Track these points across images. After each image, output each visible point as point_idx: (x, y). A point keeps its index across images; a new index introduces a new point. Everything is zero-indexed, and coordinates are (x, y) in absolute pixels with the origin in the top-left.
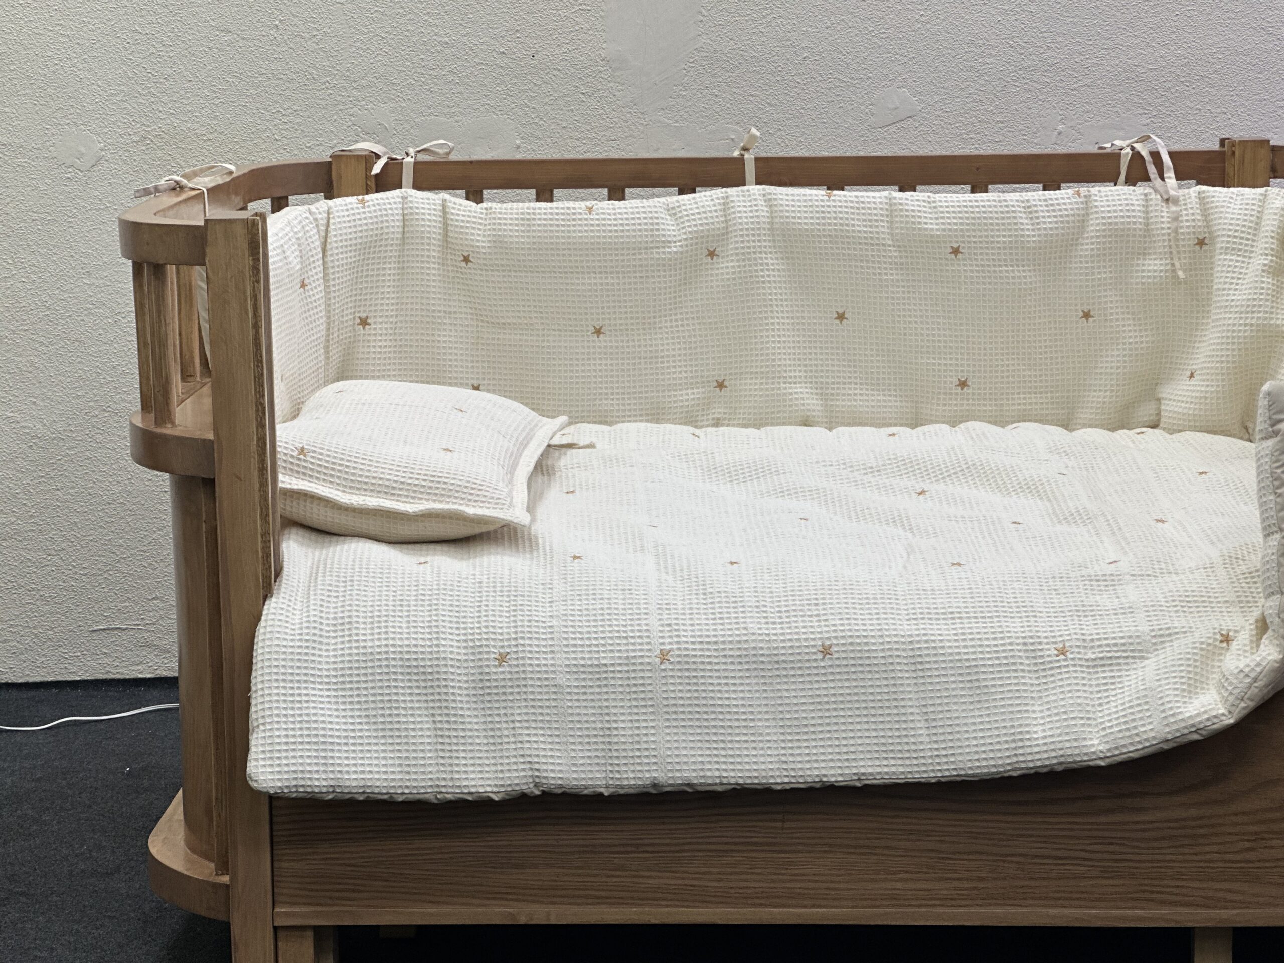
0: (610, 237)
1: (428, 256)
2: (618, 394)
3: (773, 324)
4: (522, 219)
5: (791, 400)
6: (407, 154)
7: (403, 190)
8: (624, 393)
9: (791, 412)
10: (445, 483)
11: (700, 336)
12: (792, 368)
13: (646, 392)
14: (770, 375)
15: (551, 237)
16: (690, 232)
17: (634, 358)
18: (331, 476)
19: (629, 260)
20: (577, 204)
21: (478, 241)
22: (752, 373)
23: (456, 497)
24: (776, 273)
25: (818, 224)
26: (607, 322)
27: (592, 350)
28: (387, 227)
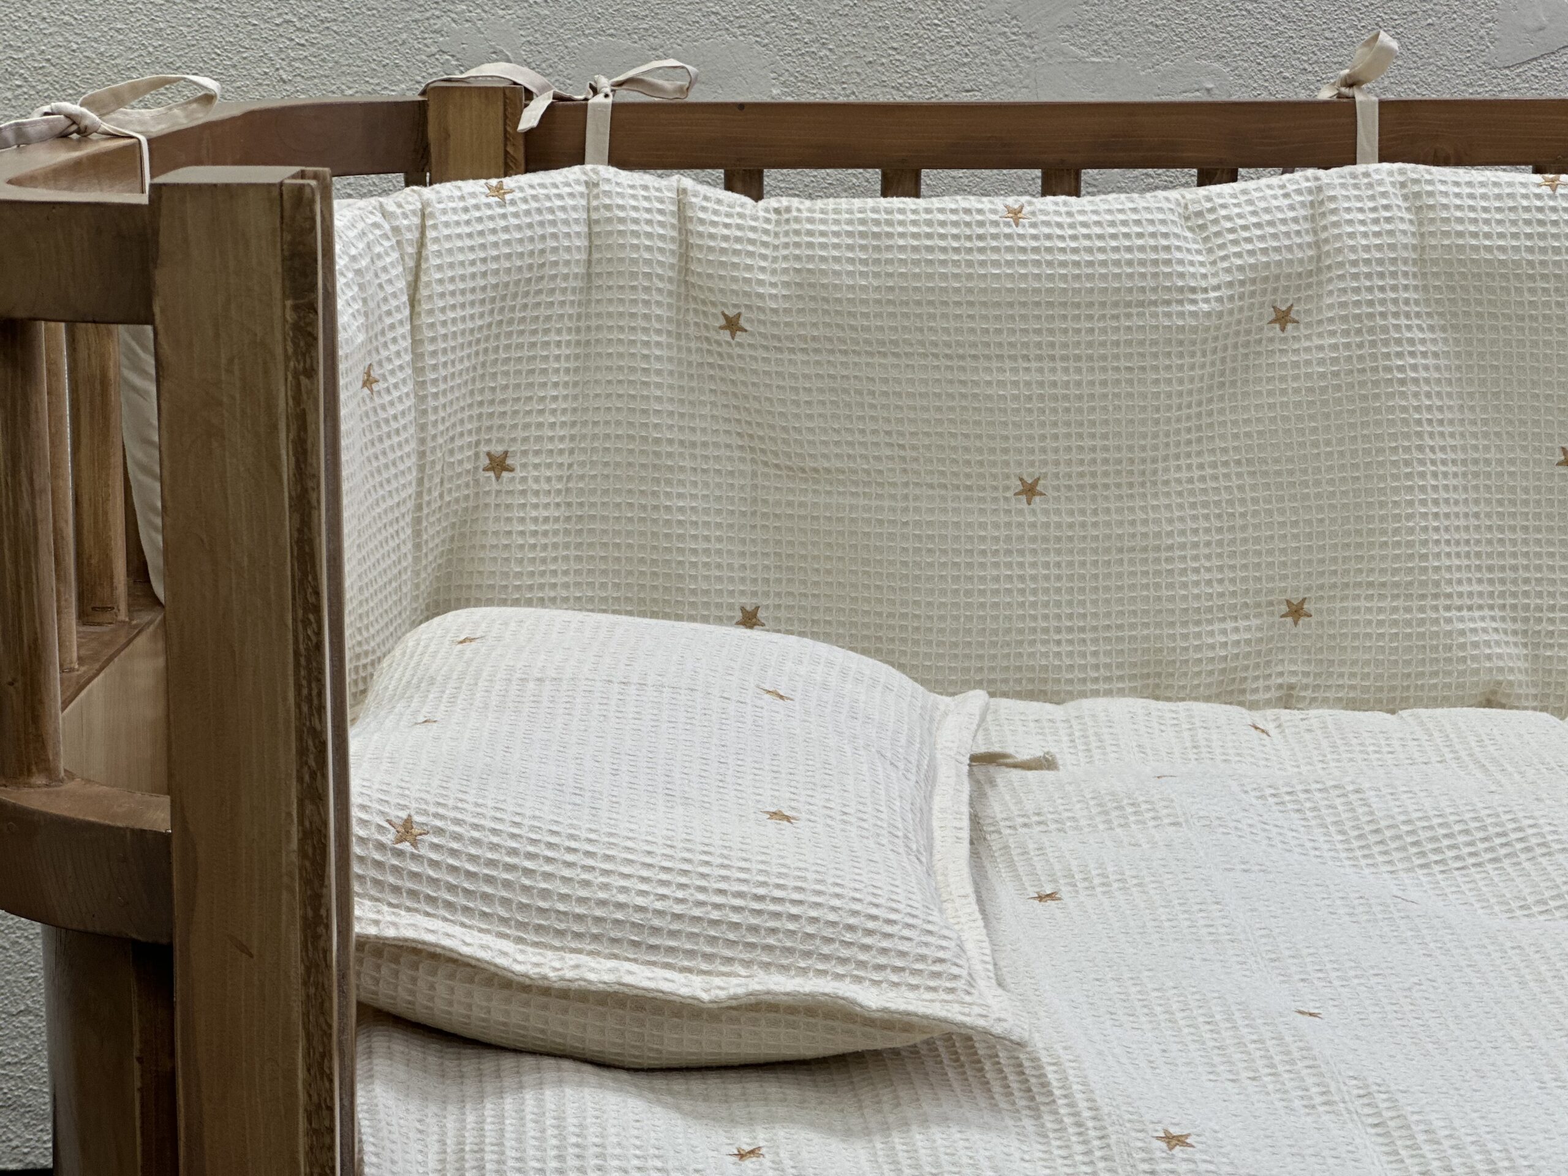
0: (1064, 277)
1: (646, 317)
2: (1070, 630)
3: (1422, 475)
4: (863, 235)
5: (1462, 647)
6: (595, 91)
7: (588, 167)
8: (1082, 629)
9: (1462, 673)
10: (794, 918)
11: (1255, 501)
12: (1464, 575)
13: (1133, 626)
14: (1416, 591)
15: (930, 277)
16: (1241, 268)
17: (1107, 551)
18: (486, 897)
19: (1104, 331)
20: (985, 203)
21: (760, 283)
22: (1370, 584)
23: (826, 958)
24: (1431, 361)
25: (1531, 250)
26: (1051, 469)
27: (1016, 532)
28: (555, 250)
